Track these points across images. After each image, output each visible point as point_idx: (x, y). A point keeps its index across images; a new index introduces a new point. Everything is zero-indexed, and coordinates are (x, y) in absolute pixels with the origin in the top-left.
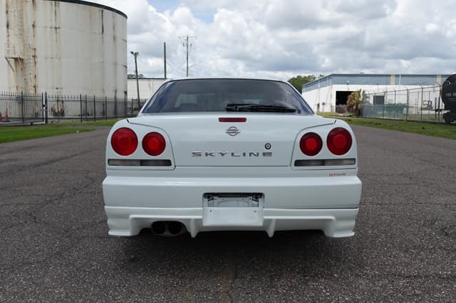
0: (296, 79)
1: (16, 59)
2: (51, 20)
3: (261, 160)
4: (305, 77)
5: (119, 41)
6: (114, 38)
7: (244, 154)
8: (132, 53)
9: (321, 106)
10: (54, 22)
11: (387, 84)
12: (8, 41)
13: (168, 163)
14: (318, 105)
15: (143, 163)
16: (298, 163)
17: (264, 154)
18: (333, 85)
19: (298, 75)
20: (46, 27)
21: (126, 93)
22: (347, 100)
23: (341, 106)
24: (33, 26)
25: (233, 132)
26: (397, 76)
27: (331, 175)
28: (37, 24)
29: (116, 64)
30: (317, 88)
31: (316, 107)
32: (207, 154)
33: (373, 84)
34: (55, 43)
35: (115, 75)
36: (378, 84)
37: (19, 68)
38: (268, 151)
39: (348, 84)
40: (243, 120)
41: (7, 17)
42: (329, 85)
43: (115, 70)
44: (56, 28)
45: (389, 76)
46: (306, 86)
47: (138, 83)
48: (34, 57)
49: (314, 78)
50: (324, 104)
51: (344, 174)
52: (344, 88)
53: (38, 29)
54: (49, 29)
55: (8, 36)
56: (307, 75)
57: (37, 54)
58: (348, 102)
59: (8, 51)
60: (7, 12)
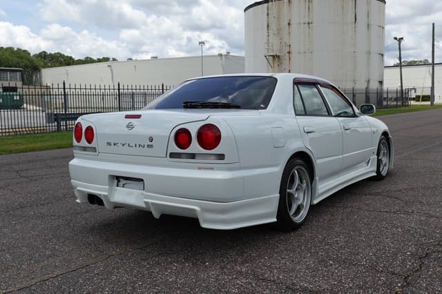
1: (273, 56)
2: (305, 16)
3: (146, 151)
5: (374, 28)
6: (368, 26)
7: (136, 146)
8: (396, 38)
10: (307, 17)
12: (268, 40)
16: (173, 155)
17: (148, 146)
20: (300, 24)
21: (381, 83)
24: (289, 24)
25: (130, 126)
27: (199, 168)
28: (292, 22)
29: (369, 53)
32: (114, 144)
34: (307, 37)
35: (368, 65)
37: (276, 65)
38: (151, 143)
40: (139, 117)
41: (268, 18)
43: (369, 59)
44: (309, 23)
47: (401, 71)
48: (289, 53)
51: (212, 169)
53: (293, 27)
54: (302, 25)
55: (268, 36)
57: (292, 50)
59: (268, 50)
60: (268, 14)
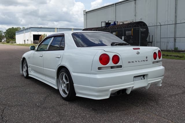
0: (11, 29)
4: (16, 28)
9: (26, 41)
11: (54, 32)
13: (121, 66)
14: (25, 41)
15: (112, 67)
18: (32, 32)
19: (12, 27)
22: (39, 38)
23: (36, 41)
26: (57, 28)
30: (24, 33)
31: (24, 41)
32: (132, 62)
33: (48, 32)
36: (50, 32)
39: (38, 31)
42: (29, 32)
45: (54, 28)
46: (18, 32)
49: (20, 29)
50: (28, 40)
52: (36, 33)
56: (17, 27)
58: (40, 39)
